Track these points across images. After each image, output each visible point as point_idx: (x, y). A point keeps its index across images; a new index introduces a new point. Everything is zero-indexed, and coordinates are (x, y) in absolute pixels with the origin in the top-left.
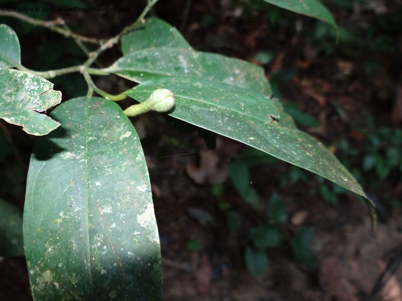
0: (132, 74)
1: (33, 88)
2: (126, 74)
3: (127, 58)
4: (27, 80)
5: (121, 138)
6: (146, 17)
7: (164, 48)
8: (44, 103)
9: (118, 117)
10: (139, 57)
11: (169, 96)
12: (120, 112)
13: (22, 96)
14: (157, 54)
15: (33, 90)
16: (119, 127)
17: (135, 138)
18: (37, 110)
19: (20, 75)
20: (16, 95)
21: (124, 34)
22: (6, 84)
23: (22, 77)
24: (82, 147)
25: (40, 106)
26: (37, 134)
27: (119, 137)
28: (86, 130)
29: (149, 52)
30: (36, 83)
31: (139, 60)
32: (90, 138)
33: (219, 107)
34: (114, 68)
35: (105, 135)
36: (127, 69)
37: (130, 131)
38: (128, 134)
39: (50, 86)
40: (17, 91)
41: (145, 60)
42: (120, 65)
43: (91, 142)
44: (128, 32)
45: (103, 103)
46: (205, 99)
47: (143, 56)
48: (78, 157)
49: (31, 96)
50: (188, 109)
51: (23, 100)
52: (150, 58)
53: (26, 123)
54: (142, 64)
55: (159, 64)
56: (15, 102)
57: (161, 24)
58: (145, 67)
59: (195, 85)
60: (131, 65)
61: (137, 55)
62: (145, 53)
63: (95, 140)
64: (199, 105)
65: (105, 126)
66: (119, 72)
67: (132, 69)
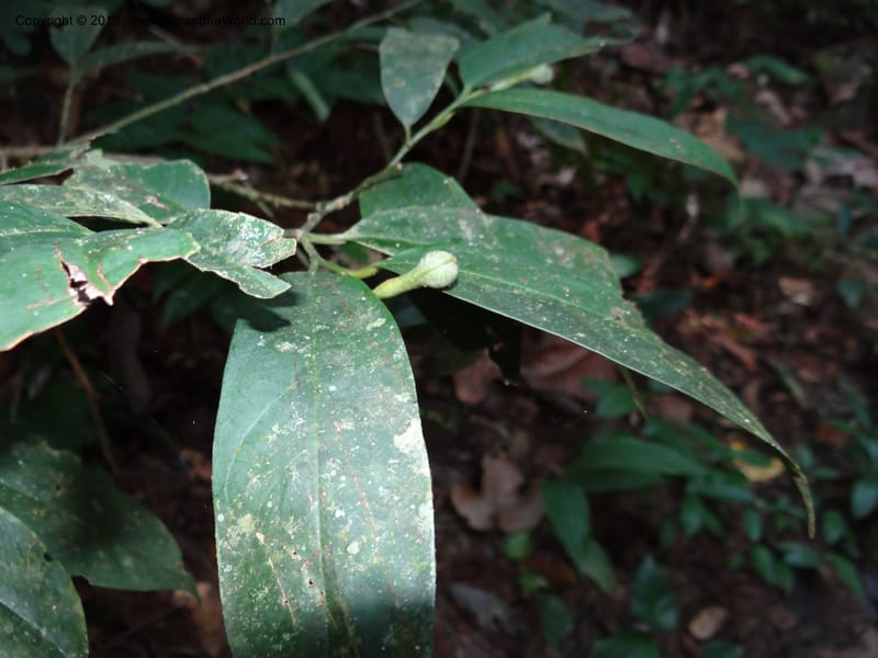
0: (382, 243)
1: (251, 235)
2: (373, 243)
3: (374, 219)
4: (245, 225)
5: (369, 328)
6: (404, 160)
7: (434, 208)
8: (268, 256)
9: (364, 299)
10: (393, 219)
11: (451, 260)
12: (366, 291)
13: (234, 246)
14: (423, 215)
15: (253, 239)
16: (365, 312)
17: (392, 327)
18: (259, 265)
19: (232, 220)
20: (226, 246)
21: (365, 189)
22: (211, 231)
23: (236, 221)
24: (308, 338)
25: (263, 261)
26: (258, 296)
27: (364, 326)
28: (312, 316)
29: (410, 212)
30: (257, 230)
31: (393, 224)
32: (320, 327)
33: (527, 290)
34: (352, 233)
35: (341, 323)
36: (373, 236)
37: (383, 317)
38: (380, 322)
39: (279, 232)
40: (228, 239)
41: (403, 223)
42: (362, 229)
43: (320, 331)
44: (371, 185)
45: (338, 280)
46: (505, 277)
47: (400, 218)
48: (301, 351)
49: (249, 246)
50: (477, 288)
51: (236, 252)
52: (410, 221)
53: (243, 281)
54: (398, 230)
55: (425, 230)
56: (225, 254)
58: (403, 235)
59: (488, 258)
60: (378, 231)
61: (390, 216)
62: (403, 213)
63: (326, 330)
64: (496, 284)
65: (341, 312)
66: (360, 239)
67: (381, 236)
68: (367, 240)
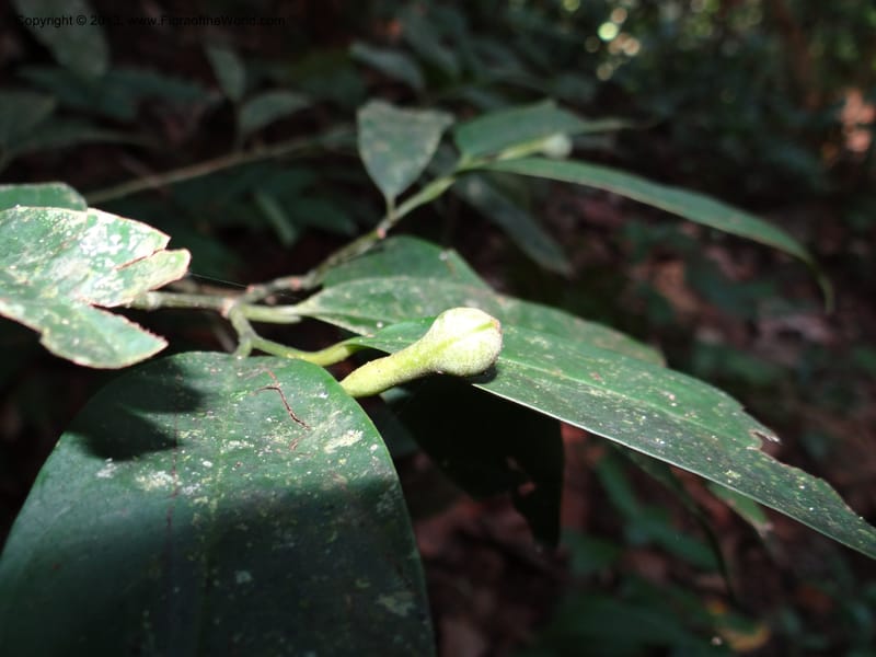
0: (355, 321)
1: (103, 248)
2: (341, 320)
3: (345, 290)
4: (93, 231)
5: (329, 448)
7: (432, 281)
8: (127, 285)
9: (323, 396)
10: (373, 291)
12: (327, 382)
13: (65, 268)
14: (416, 290)
15: (106, 254)
16: (325, 419)
17: (374, 447)
18: (102, 303)
19: (73, 224)
20: (48, 267)
21: (332, 267)
22: (28, 245)
23: (79, 227)
24: (207, 464)
25: (115, 294)
26: (82, 360)
27: (322, 445)
28: (225, 424)
29: (397, 283)
30: (116, 237)
31: (373, 297)
32: (238, 443)
33: (609, 392)
34: (310, 307)
35: (277, 439)
36: (342, 311)
37: (358, 428)
38: (351, 438)
39: (159, 241)
40: (56, 256)
41: (387, 298)
42: (325, 302)
43: (236, 452)
44: (340, 262)
45: (281, 364)
46: (566, 370)
47: (383, 291)
48: (191, 489)
49: (94, 268)
50: (529, 384)
51: (66, 278)
52: (397, 296)
53: (56, 329)
54: (380, 306)
55: (419, 309)
56: (40, 284)
57: (419, 247)
58: (387, 313)
59: (533, 342)
60: (351, 305)
61: (368, 286)
62: (387, 284)
63: (246, 450)
64: (556, 380)
65: (281, 419)
66: (322, 314)
67: (355, 313)
68: (333, 316)
